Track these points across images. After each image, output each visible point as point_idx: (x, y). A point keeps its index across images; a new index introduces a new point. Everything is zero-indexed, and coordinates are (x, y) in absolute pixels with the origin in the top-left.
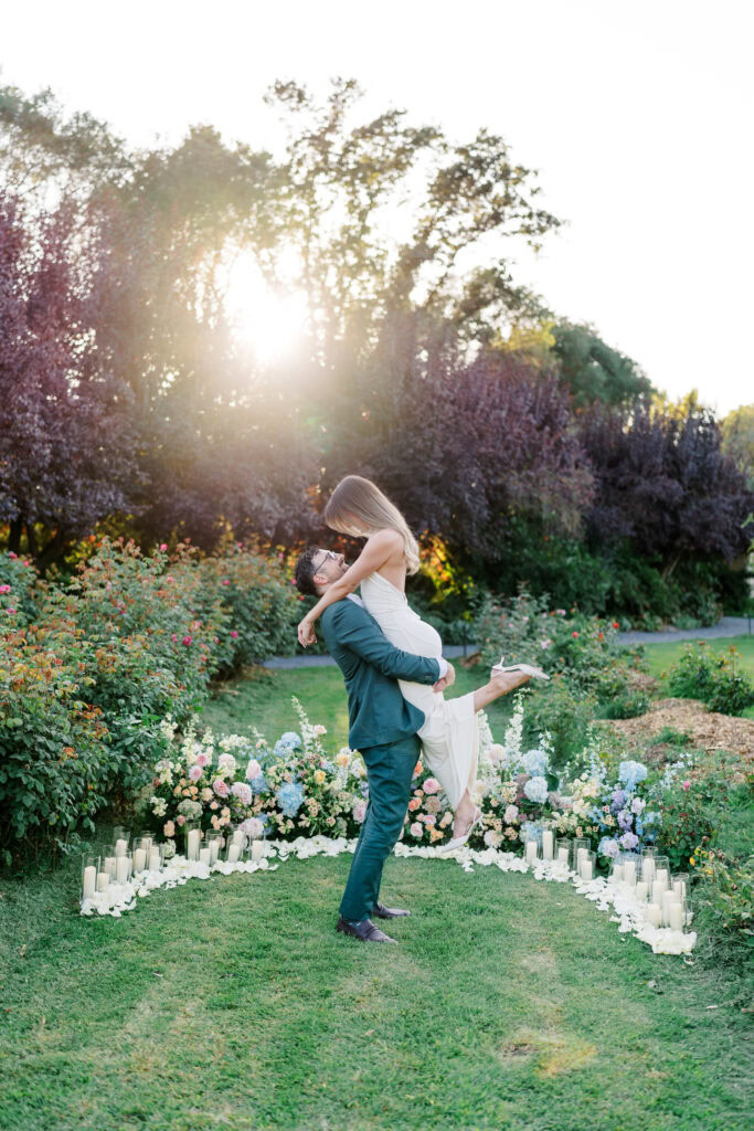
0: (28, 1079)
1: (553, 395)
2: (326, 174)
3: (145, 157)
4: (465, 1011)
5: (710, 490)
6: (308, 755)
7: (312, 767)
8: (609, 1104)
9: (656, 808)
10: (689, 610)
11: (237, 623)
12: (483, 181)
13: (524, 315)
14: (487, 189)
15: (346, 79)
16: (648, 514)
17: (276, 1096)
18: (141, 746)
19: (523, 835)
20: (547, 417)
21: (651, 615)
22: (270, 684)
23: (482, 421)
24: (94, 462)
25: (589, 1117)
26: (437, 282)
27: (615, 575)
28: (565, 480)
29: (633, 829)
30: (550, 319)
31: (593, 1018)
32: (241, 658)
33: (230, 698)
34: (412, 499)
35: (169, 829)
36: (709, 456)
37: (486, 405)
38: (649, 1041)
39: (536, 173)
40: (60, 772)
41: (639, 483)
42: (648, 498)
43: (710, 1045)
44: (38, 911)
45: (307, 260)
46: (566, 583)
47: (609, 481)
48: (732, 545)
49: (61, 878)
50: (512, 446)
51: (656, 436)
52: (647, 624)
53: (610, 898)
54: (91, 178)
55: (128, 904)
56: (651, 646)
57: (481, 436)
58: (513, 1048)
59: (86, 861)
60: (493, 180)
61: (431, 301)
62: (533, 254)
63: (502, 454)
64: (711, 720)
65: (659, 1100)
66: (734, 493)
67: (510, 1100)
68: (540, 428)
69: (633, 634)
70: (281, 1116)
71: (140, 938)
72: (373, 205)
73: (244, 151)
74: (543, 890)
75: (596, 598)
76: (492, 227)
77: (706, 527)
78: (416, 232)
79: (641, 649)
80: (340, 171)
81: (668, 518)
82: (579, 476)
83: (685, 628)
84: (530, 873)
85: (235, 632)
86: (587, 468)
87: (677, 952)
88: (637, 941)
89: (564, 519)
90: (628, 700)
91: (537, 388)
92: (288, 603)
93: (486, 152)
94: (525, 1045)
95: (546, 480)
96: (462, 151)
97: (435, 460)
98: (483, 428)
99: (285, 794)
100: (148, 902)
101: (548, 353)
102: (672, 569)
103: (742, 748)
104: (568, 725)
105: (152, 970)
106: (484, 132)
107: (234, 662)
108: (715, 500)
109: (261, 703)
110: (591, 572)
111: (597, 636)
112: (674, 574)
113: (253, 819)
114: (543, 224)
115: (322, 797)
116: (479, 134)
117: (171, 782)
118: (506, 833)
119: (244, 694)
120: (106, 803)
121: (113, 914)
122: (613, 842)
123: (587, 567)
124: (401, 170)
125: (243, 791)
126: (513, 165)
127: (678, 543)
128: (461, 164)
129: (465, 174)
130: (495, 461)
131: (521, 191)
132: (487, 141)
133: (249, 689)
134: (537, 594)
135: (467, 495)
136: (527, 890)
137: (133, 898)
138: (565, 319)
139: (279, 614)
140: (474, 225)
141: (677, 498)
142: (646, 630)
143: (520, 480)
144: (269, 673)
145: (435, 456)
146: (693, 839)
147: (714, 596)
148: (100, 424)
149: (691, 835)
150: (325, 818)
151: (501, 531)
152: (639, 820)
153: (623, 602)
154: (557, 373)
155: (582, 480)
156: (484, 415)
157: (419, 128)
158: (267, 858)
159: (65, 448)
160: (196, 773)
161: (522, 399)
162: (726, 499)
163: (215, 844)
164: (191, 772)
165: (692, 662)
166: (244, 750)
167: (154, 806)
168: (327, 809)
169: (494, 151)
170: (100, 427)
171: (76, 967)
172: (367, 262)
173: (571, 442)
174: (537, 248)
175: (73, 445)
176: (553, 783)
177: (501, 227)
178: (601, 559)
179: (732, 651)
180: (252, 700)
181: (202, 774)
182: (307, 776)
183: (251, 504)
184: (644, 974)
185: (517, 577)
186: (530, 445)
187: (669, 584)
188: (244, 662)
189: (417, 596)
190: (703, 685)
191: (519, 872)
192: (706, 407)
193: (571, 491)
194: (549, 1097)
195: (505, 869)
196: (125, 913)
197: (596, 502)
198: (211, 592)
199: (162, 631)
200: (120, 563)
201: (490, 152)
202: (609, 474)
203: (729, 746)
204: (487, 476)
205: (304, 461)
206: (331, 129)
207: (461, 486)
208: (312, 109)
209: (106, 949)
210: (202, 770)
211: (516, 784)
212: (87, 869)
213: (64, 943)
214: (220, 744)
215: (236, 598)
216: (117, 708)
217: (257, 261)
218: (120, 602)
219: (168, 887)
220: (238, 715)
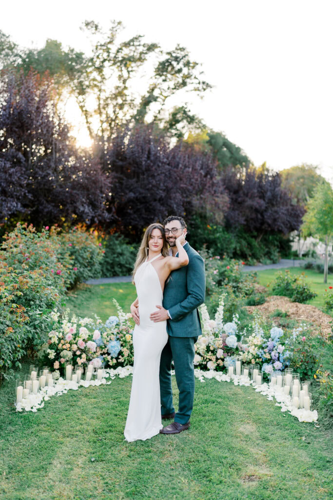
1: (210, 162)
2: (109, 62)
3: (27, 52)
4: (219, 457)
5: (277, 204)
6: (122, 327)
7: (125, 333)
9: (290, 350)
10: (267, 256)
11: (76, 264)
12: (178, 67)
13: (195, 127)
14: (180, 71)
15: (117, 21)
16: (251, 214)
18: (43, 325)
19: (226, 363)
20: (208, 171)
21: (252, 259)
22: (90, 291)
23: (181, 173)
24: (6, 189)
26: (158, 112)
27: (237, 241)
28: (216, 199)
29: (278, 359)
30: (206, 129)
31: (282, 459)
32: (77, 280)
33: (73, 299)
34: (150, 207)
35: (56, 365)
36: (276, 189)
37: (183, 166)
38: (312, 471)
39: (201, 65)
40: (5, 340)
41: (247, 201)
42: (251, 207)
45: (99, 101)
46: (217, 244)
47: (234, 200)
48: (286, 227)
49: (4, 392)
50: (194, 184)
52: (250, 262)
53: (273, 394)
55: (40, 405)
57: (181, 179)
58: (247, 477)
59: (18, 384)
60: (183, 67)
61: (154, 121)
63: (189, 188)
64: (295, 306)
66: (286, 205)
68: (206, 176)
69: (246, 266)
71: (48, 423)
72: (129, 77)
73: (72, 51)
74: (239, 390)
75: (229, 251)
76: (181, 88)
77: (275, 220)
78: (148, 90)
79: (255, 274)
80: (115, 61)
81: (259, 216)
82: (223, 197)
83: (266, 264)
84: (232, 382)
85: (75, 268)
86: (226, 194)
87: (310, 421)
88: (291, 416)
89: (216, 216)
90: (257, 298)
92: (98, 254)
93: (180, 54)
94: (254, 476)
95: (208, 199)
96: (169, 53)
97: (161, 190)
98: (182, 176)
99: (112, 347)
100: (49, 403)
101: (206, 144)
102: (260, 239)
103: (313, 319)
106: (179, 45)
107: (74, 282)
108: (279, 209)
109: (88, 301)
110: (227, 240)
111: (237, 267)
112: (261, 241)
113: (96, 358)
114: (205, 87)
115: (129, 347)
116: (177, 46)
117: (57, 342)
118: (218, 362)
119: (79, 297)
120: (25, 353)
121: (33, 410)
122: (270, 365)
123: (226, 238)
124: (142, 62)
125: (92, 345)
126: (191, 61)
127: (263, 227)
128: (169, 59)
129: (171, 64)
130: (186, 190)
131: (195, 72)
132: (180, 49)
133: (81, 294)
134: (207, 250)
135: (175, 206)
136: (232, 390)
137: (42, 402)
138: (212, 129)
139: (94, 260)
140: (174, 87)
141: (263, 207)
142: (250, 265)
143: (198, 199)
144: (89, 287)
145: (160, 188)
147: (278, 250)
148: (9, 171)
149: (307, 362)
150: (131, 357)
152: (281, 355)
153: (240, 253)
155: (224, 199)
156: (182, 170)
157: (150, 43)
158: (105, 378)
160: (69, 337)
161: (197, 163)
162: (283, 208)
163: (80, 372)
164: (67, 337)
165: (283, 280)
166: (91, 325)
167: (49, 354)
169: (183, 53)
170: (9, 173)
171: (17, 441)
172: (128, 102)
173: (218, 183)
174: (202, 98)
176: (239, 338)
177: (186, 88)
178: (231, 234)
180: (83, 299)
181: (72, 337)
182: (122, 337)
183: (79, 209)
184: (299, 433)
186: (202, 184)
187: (259, 245)
188: (79, 281)
190: (288, 290)
191: (226, 381)
192: (269, 169)
193: (219, 204)
195: (220, 380)
196: (39, 410)
197: (230, 209)
198: (64, 249)
199: (48, 268)
200: (26, 236)
201: (181, 54)
202: (234, 197)
203: (307, 318)
204: (183, 197)
205: (103, 189)
206: (110, 42)
207: (173, 201)
208: (101, 33)
209: (33, 430)
210: (72, 336)
211: (222, 339)
212: (18, 387)
213: (10, 427)
214: (80, 323)
215: (75, 252)
216: (30, 306)
217: (77, 101)
218: (27, 254)
219: (58, 395)
220: (78, 306)
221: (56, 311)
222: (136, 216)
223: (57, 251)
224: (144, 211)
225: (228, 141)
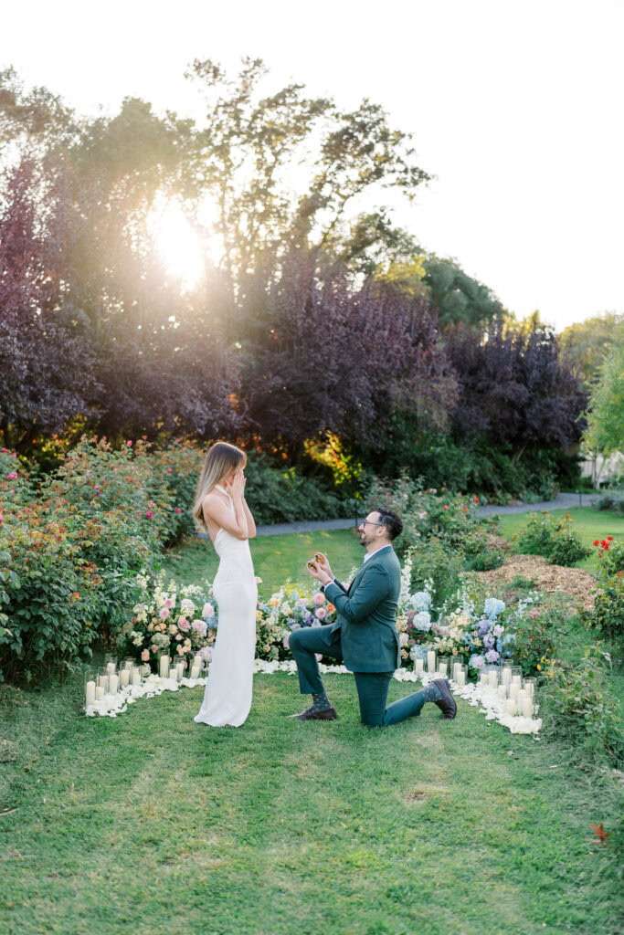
0: (70, 821)
1: (425, 317)
2: (239, 136)
3: (91, 123)
4: (377, 773)
5: (550, 392)
8: (483, 828)
9: (512, 631)
10: (533, 488)
11: (180, 502)
12: (366, 142)
13: (400, 252)
14: (369, 148)
15: (254, 58)
16: (501, 412)
17: (249, 829)
18: (124, 593)
19: (412, 655)
20: (420, 335)
21: (503, 492)
22: (205, 550)
23: (369, 339)
24: (60, 376)
25: (469, 836)
26: (329, 226)
27: (475, 461)
28: (435, 386)
29: (495, 647)
30: (421, 255)
31: (469, 775)
32: (182, 530)
33: (175, 561)
34: (313, 403)
35: (146, 655)
36: (549, 365)
37: (372, 326)
38: (510, 789)
39: (411, 136)
40: (69, 611)
41: (494, 387)
42: (501, 400)
43: (553, 791)
44: (54, 713)
45: (223, 208)
46: (435, 468)
47: (470, 385)
48: (567, 435)
49: (68, 691)
50: (393, 359)
51: (507, 349)
52: (500, 499)
53: (479, 697)
54: (45, 140)
55: (121, 708)
56: (503, 516)
57: (368, 352)
59: (88, 678)
60: (374, 141)
61: (325, 240)
62: (408, 202)
63: (386, 366)
64: (551, 570)
65: (517, 824)
66: (568, 394)
67: (413, 828)
68: (415, 344)
69: (488, 507)
70: (254, 841)
71: (133, 731)
72: (277, 163)
73: (172, 117)
75: (460, 480)
76: (373, 181)
77: (546, 422)
78: (312, 185)
79: (496, 518)
80: (251, 135)
81: (517, 415)
82: (446, 382)
83: (529, 502)
85: (179, 509)
86: (452, 376)
87: (528, 732)
88: (499, 725)
89: (435, 416)
90: (486, 558)
91: (412, 312)
93: (368, 118)
94: (422, 793)
95: (420, 386)
96: (346, 118)
97: (332, 371)
98: (370, 345)
100: (135, 707)
101: (420, 283)
102: (519, 456)
103: (575, 590)
104: (443, 575)
105: (146, 752)
106: (366, 101)
107: (177, 533)
108: (554, 400)
109: (199, 564)
110: (456, 459)
111: (462, 509)
112: (521, 459)
113: (207, 647)
114: (416, 178)
116: (362, 103)
117: (145, 620)
119: (185, 558)
120: (98, 636)
121: (110, 715)
122: (480, 657)
123: (453, 455)
124: (301, 134)
125: (200, 627)
126: (391, 129)
127: (525, 435)
128: (348, 128)
129: (352, 136)
130: (379, 371)
131: (398, 151)
132: (369, 109)
133: (189, 554)
134: (414, 477)
135: (357, 399)
137: (123, 705)
138: (433, 254)
140: (359, 179)
141: (523, 399)
142: (499, 505)
143: (400, 386)
144: (203, 542)
145: (332, 368)
146: (539, 654)
147: (553, 476)
148: (65, 344)
149: (537, 650)
150: (262, 646)
151: (384, 427)
152: (499, 641)
153: (481, 482)
154: (428, 299)
155: (449, 386)
156: (371, 334)
157: (315, 99)
159: (37, 364)
160: (164, 614)
161: (400, 321)
162: (562, 399)
163: (181, 666)
164: (161, 612)
165: (537, 528)
166: (199, 596)
167: (133, 638)
168: (263, 639)
169: (375, 117)
170: (65, 347)
171: (89, 751)
172: (274, 210)
173: (439, 355)
174: (412, 197)
175: (44, 362)
176: (435, 616)
177: (382, 181)
178: (464, 448)
179: (567, 517)
180: (192, 562)
181: (169, 614)
183: (186, 408)
184: (505, 747)
185: (397, 463)
186: (408, 358)
187: (518, 468)
188: (185, 533)
189: (317, 480)
190: (545, 545)
191: (410, 681)
192: (546, 324)
193: (440, 395)
194: (441, 825)
195: (399, 680)
196: (119, 715)
197: (460, 403)
198: (158, 478)
199: (131, 507)
200: (95, 456)
201: (371, 118)
202: (470, 380)
203: (565, 589)
204: (373, 384)
205: (227, 373)
206: (242, 99)
207: (352, 392)
208: (225, 83)
209: (110, 738)
210: (168, 611)
211: (407, 618)
212: (88, 683)
213: (77, 735)
214: (181, 592)
215: (179, 483)
216: (103, 565)
217: (182, 209)
218: (97, 486)
219: (148, 696)
220: (183, 574)
221: (144, 573)
222: (286, 418)
223: (147, 480)
224: (301, 409)
225: (464, 275)
